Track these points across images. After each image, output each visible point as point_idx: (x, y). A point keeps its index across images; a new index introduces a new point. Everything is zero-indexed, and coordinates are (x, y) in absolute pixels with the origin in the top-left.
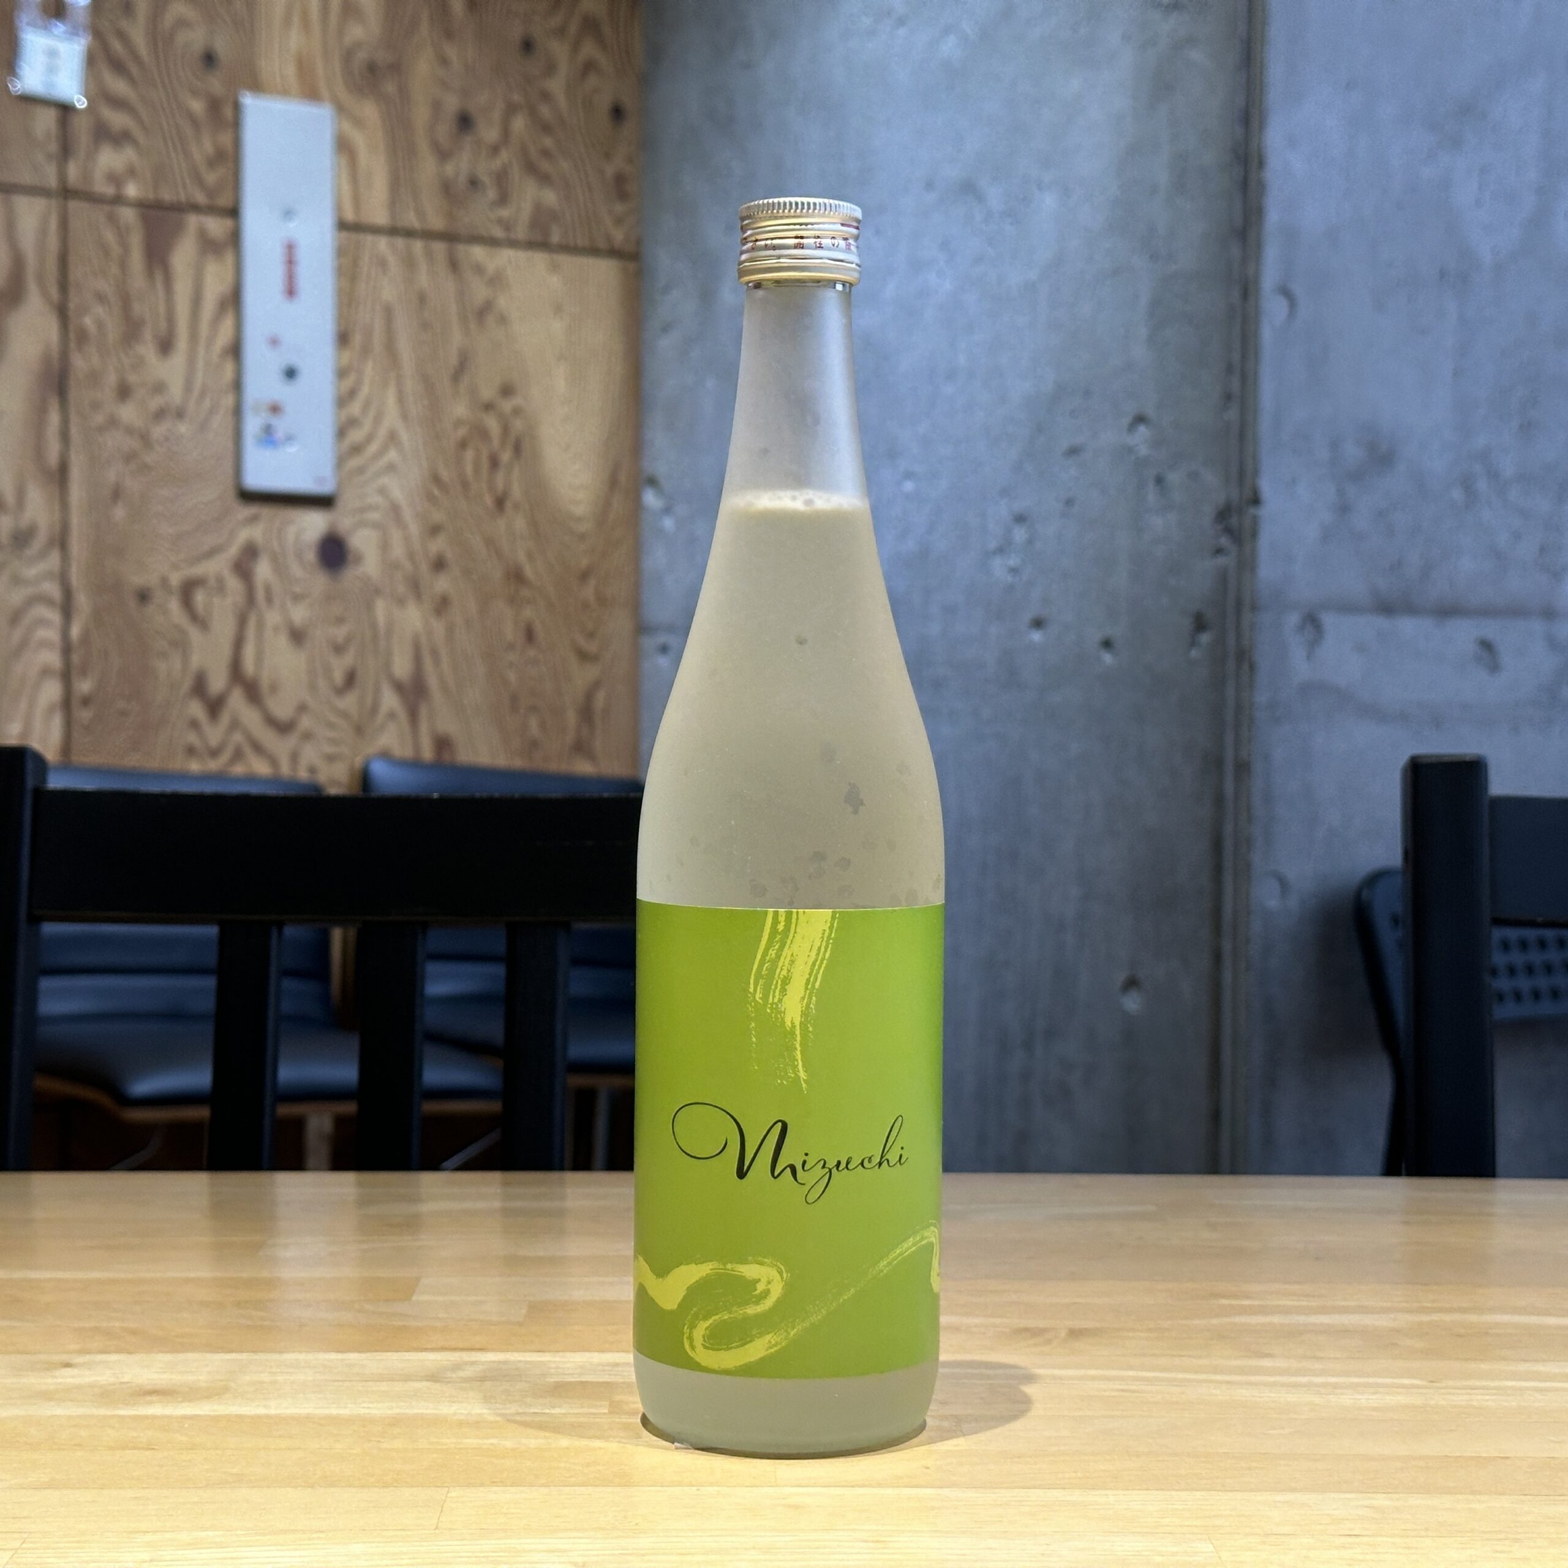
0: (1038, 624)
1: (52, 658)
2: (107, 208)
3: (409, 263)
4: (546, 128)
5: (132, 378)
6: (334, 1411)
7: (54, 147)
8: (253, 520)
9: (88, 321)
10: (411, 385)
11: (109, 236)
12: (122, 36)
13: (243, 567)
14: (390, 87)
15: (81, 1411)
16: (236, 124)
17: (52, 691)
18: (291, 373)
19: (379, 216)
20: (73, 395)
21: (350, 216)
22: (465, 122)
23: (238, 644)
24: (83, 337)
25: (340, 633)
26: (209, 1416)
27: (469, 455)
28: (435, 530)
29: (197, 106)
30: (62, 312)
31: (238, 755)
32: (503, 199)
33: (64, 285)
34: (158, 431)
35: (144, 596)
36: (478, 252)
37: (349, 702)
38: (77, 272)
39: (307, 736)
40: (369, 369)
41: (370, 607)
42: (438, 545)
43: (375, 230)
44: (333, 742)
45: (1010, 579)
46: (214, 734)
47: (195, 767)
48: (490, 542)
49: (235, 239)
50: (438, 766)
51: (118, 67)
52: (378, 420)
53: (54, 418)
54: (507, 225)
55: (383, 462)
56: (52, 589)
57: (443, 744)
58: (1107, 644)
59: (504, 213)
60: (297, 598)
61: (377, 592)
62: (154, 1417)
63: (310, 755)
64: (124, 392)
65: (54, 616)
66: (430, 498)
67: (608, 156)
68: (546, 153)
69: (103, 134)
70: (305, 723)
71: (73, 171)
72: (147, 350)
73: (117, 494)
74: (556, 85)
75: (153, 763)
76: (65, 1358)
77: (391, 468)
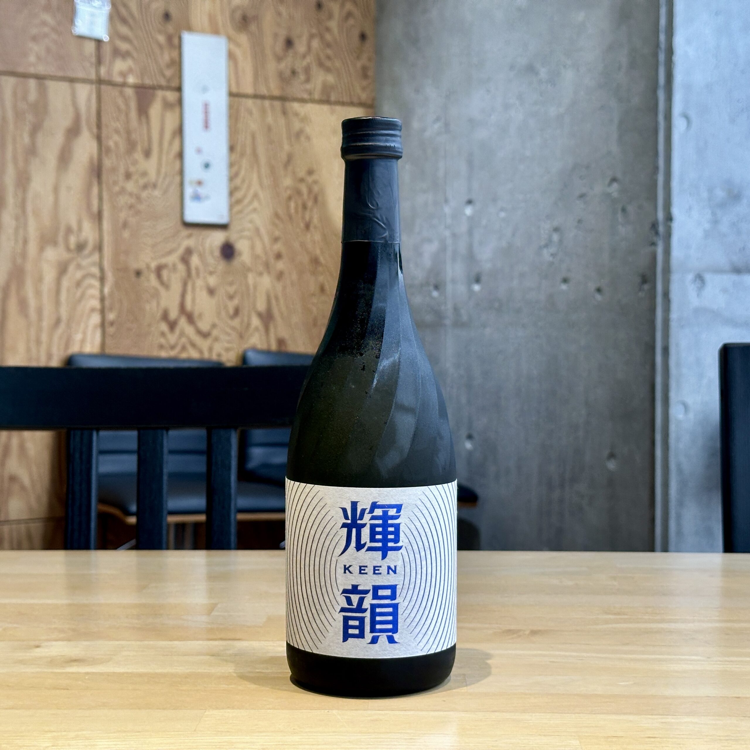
0: (565, 281)
1: (96, 303)
2: (119, 88)
3: (263, 111)
4: (328, 45)
5: (132, 169)
6: (159, 671)
7: (94, 60)
8: (189, 236)
9: (111, 143)
10: (265, 170)
11: (120, 101)
12: (125, 6)
13: (185, 259)
14: (253, 27)
15: (38, 670)
16: (180, 47)
17: (96, 319)
18: (207, 166)
19: (249, 90)
20: (104, 177)
21: (234, 90)
22: (289, 43)
23: (183, 295)
24: (108, 150)
25: (231, 290)
26: (98, 673)
27: (292, 205)
28: (276, 240)
29: (162, 39)
30: (99, 138)
31: (184, 348)
32: (308, 80)
33: (99, 126)
34: (144, 194)
35: (138, 273)
36: (296, 106)
37: (236, 322)
38: (104, 119)
39: (216, 339)
40: (245, 163)
41: (246, 277)
42: (278, 247)
43: (246, 96)
44: (229, 342)
45: (551, 259)
46: (172, 338)
47: (163, 354)
48: (303, 245)
49: (180, 102)
50: (279, 353)
51: (124, 21)
52: (249, 187)
53: (95, 190)
54: (310, 93)
55: (251, 207)
56: (95, 270)
57: (281, 342)
58: (599, 290)
59: (308, 86)
60: (211, 273)
61: (249, 270)
62: (73, 673)
63: (218, 348)
64: (128, 176)
65: (96, 283)
66: (275, 225)
67: (358, 58)
68: (329, 58)
69: (117, 53)
70: (215, 333)
71: (103, 71)
72: (138, 155)
73: (125, 225)
74: (333, 24)
75: (144, 353)
76: (37, 643)
77: (255, 210)
